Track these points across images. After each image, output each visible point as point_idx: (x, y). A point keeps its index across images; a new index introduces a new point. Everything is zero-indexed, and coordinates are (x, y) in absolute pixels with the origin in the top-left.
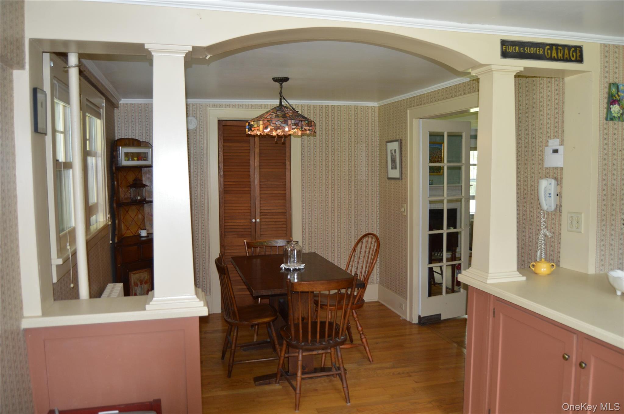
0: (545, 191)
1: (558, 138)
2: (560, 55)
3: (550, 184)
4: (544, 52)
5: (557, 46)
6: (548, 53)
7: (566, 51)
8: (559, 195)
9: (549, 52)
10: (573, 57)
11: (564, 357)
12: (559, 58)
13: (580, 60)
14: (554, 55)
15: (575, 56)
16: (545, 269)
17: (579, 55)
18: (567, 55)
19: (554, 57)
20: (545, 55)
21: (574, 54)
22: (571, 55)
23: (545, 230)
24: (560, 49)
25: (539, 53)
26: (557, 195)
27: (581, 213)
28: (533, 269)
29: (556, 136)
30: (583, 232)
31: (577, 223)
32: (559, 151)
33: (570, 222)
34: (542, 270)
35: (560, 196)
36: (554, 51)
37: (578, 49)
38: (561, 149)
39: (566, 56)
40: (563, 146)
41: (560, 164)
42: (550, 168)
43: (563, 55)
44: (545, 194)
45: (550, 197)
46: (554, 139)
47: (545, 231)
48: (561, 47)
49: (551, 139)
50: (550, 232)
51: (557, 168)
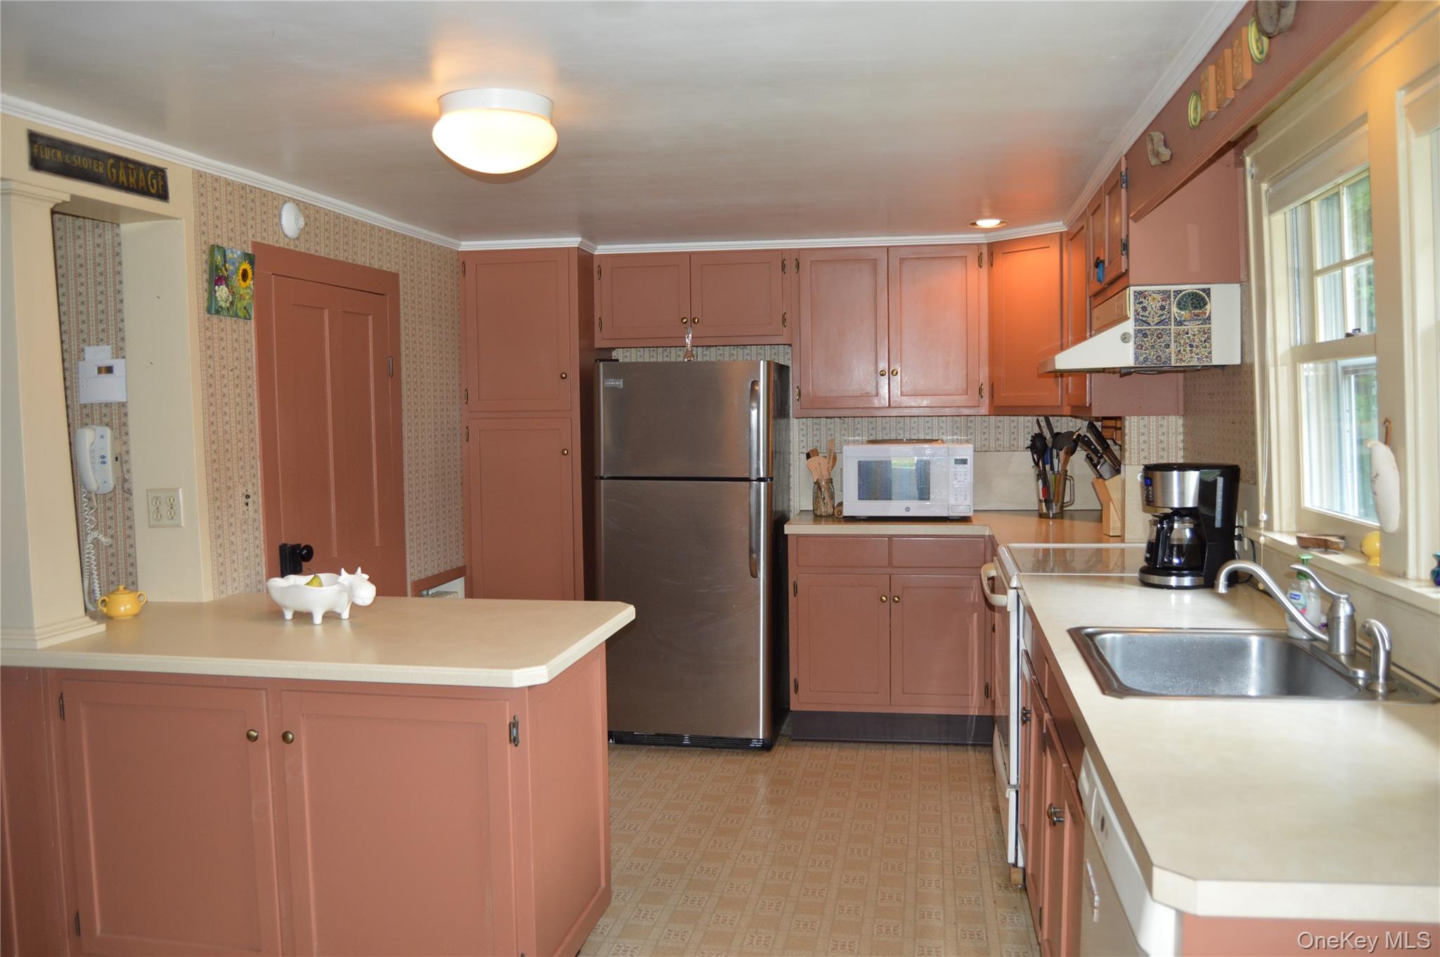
0: (92, 452)
1: (108, 345)
2: (132, 180)
3: (102, 437)
4: (105, 168)
5: (127, 160)
6: (112, 173)
7: (141, 175)
8: (119, 459)
9: (114, 170)
10: (153, 187)
11: (249, 737)
12: (131, 186)
13: (163, 195)
14: (122, 178)
15: (155, 186)
16: (128, 606)
17: (162, 186)
18: (142, 181)
19: (123, 182)
20: (107, 175)
21: (154, 181)
22: (149, 183)
23: (95, 534)
24: (132, 169)
25: (97, 170)
26: (117, 459)
27: (176, 490)
28: (105, 610)
29: (102, 340)
30: (183, 525)
31: (170, 508)
32: (115, 370)
33: (152, 509)
34: (123, 608)
35: (121, 461)
36: (122, 171)
37: (159, 173)
38: (118, 365)
39: (141, 184)
40: (124, 360)
41: (119, 397)
42: (92, 404)
43: (137, 181)
44: (92, 457)
45: (104, 463)
46: (98, 345)
47: (96, 536)
48: (133, 165)
49: (89, 345)
50: (105, 535)
51: (111, 404)
